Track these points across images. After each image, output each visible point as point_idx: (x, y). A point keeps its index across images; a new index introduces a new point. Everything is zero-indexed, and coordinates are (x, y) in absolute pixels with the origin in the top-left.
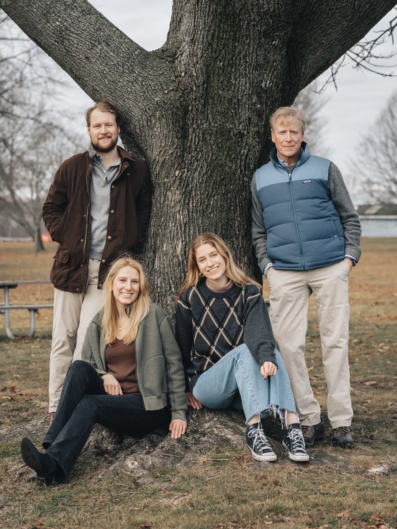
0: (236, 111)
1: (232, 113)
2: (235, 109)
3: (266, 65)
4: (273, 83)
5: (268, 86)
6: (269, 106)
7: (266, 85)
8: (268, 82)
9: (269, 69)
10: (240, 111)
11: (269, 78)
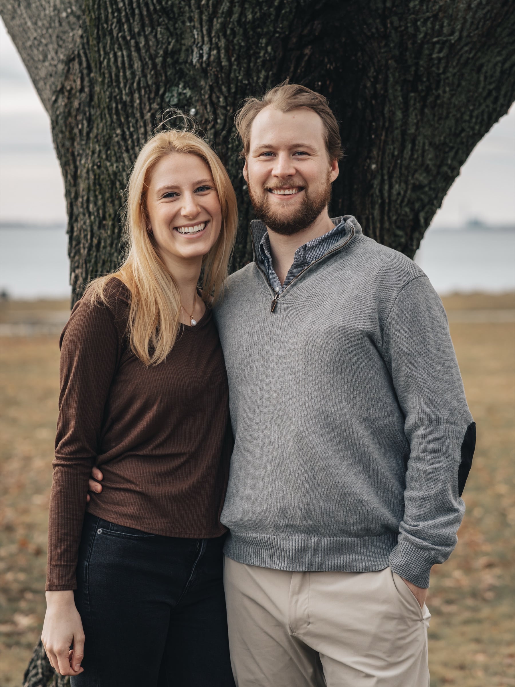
0: (124, 133)
1: (117, 135)
2: (121, 125)
3: (187, 8)
4: (218, 49)
5: (205, 58)
6: (225, 108)
7: (201, 56)
8: (206, 48)
9: (196, 16)
10: (132, 129)
11: (206, 39)
